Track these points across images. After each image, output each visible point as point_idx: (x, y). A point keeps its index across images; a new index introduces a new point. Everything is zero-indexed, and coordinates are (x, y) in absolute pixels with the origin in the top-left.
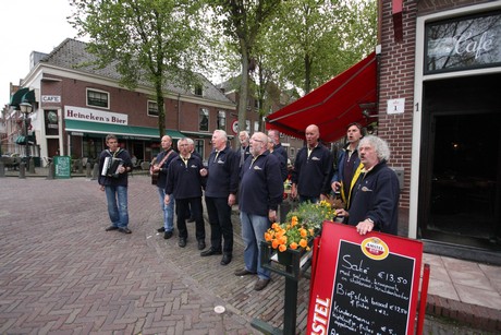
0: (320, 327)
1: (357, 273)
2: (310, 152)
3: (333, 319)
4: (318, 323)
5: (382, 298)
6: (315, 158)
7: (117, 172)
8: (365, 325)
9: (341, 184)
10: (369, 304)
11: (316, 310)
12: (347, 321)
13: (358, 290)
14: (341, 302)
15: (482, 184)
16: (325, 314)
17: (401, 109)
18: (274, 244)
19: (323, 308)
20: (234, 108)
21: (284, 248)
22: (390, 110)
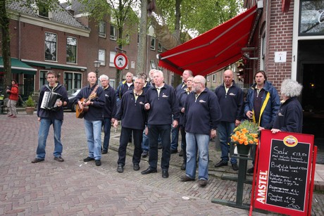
0: (263, 186)
1: (282, 155)
2: (227, 90)
3: (270, 180)
4: (262, 184)
6: (231, 94)
7: (55, 106)
8: (287, 179)
9: (253, 112)
10: (289, 169)
11: (260, 178)
12: (277, 179)
13: (282, 163)
14: (274, 171)
16: (265, 179)
17: (284, 60)
18: (241, 141)
19: (264, 176)
20: (88, 35)
21: (247, 143)
22: (277, 60)
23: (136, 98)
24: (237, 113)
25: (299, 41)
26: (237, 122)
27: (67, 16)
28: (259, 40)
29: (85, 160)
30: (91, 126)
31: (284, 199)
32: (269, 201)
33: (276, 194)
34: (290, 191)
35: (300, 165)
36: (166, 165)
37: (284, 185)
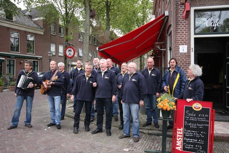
0: (180, 138)
1: (192, 116)
2: (150, 72)
3: (184, 134)
4: (179, 137)
5: (201, 123)
6: (153, 75)
7: (28, 87)
8: (196, 133)
9: (168, 87)
10: (197, 126)
11: (178, 133)
12: (189, 133)
13: (192, 122)
14: (187, 127)
15: (215, 87)
16: (181, 133)
18: (165, 108)
19: (180, 132)
20: (42, 33)
21: (169, 109)
22: (181, 51)
23: (87, 78)
24: (157, 88)
25: (195, 38)
26: (157, 94)
27: (27, 19)
28: (166, 37)
29: (49, 126)
30: (53, 100)
31: (194, 147)
32: (184, 149)
33: (189, 143)
34: (198, 141)
35: (204, 123)
36: (109, 127)
37: (194, 137)
